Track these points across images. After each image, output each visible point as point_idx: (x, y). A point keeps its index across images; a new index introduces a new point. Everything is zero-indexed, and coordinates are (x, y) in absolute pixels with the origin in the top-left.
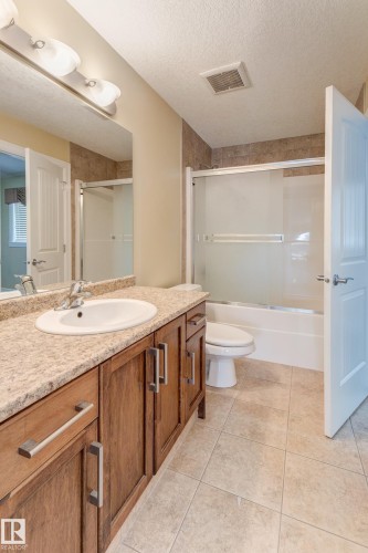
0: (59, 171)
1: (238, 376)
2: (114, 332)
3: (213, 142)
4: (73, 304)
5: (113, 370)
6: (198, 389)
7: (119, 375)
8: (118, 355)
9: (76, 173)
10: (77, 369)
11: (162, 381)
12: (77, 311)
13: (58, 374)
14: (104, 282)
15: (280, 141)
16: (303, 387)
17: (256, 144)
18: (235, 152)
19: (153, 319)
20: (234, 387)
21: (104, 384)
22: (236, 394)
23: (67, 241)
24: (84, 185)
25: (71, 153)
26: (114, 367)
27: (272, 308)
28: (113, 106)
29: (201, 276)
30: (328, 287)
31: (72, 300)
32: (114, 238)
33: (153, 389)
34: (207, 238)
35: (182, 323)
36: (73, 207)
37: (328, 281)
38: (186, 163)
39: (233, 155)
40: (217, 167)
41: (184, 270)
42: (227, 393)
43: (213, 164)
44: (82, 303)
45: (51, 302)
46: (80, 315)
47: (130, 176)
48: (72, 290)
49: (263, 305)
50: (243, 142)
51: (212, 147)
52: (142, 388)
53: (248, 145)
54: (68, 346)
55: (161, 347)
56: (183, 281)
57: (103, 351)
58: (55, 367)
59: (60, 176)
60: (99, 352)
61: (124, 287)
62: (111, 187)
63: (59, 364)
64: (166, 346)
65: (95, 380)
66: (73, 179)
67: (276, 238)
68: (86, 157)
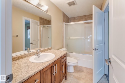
0: (37, 23)
1: (74, 70)
2: (45, 62)
3: (70, 16)
4: (38, 55)
5: (44, 71)
6: (65, 73)
7: (45, 72)
8: (45, 68)
9: (41, 23)
10: (35, 72)
11: (56, 73)
12: (38, 56)
13: (31, 74)
14: (45, 49)
15: (84, 16)
16: (89, 73)
17: (79, 17)
18: (75, 18)
19: (54, 59)
20: (73, 72)
21: (42, 75)
22: (74, 74)
23: (39, 38)
24: (42, 26)
25: (40, 19)
26: (44, 70)
27: (82, 54)
28: (47, 10)
29: (67, 46)
30: (93, 51)
31: (37, 54)
32: (48, 38)
33: (54, 75)
34: (68, 38)
35: (61, 59)
36: (40, 31)
37: (93, 50)
38: (64, 21)
39: (74, 19)
40: (70, 22)
41: (63, 45)
42: (72, 74)
43: (70, 21)
44: (40, 54)
45: (33, 54)
46: (39, 57)
47: (51, 24)
48: (37, 51)
49: (80, 53)
50: (76, 16)
51: (70, 17)
52: (51, 75)
53: (77, 17)
54: (35, 66)
55: (56, 65)
56: (63, 48)
57: (42, 67)
58: (31, 72)
59: (37, 24)
60: (41, 68)
61: (49, 50)
62: (48, 26)
63: (32, 71)
64: (57, 65)
65: (40, 74)
66: (40, 25)
67: (83, 38)
68: (43, 20)
